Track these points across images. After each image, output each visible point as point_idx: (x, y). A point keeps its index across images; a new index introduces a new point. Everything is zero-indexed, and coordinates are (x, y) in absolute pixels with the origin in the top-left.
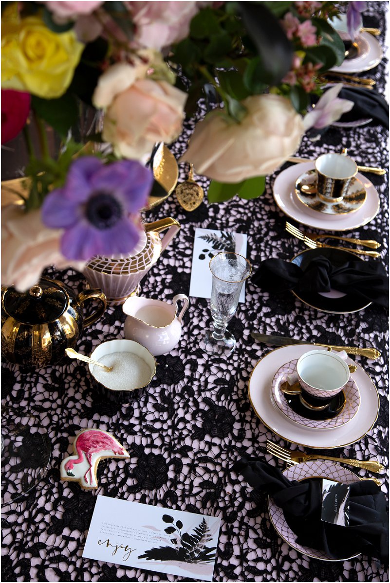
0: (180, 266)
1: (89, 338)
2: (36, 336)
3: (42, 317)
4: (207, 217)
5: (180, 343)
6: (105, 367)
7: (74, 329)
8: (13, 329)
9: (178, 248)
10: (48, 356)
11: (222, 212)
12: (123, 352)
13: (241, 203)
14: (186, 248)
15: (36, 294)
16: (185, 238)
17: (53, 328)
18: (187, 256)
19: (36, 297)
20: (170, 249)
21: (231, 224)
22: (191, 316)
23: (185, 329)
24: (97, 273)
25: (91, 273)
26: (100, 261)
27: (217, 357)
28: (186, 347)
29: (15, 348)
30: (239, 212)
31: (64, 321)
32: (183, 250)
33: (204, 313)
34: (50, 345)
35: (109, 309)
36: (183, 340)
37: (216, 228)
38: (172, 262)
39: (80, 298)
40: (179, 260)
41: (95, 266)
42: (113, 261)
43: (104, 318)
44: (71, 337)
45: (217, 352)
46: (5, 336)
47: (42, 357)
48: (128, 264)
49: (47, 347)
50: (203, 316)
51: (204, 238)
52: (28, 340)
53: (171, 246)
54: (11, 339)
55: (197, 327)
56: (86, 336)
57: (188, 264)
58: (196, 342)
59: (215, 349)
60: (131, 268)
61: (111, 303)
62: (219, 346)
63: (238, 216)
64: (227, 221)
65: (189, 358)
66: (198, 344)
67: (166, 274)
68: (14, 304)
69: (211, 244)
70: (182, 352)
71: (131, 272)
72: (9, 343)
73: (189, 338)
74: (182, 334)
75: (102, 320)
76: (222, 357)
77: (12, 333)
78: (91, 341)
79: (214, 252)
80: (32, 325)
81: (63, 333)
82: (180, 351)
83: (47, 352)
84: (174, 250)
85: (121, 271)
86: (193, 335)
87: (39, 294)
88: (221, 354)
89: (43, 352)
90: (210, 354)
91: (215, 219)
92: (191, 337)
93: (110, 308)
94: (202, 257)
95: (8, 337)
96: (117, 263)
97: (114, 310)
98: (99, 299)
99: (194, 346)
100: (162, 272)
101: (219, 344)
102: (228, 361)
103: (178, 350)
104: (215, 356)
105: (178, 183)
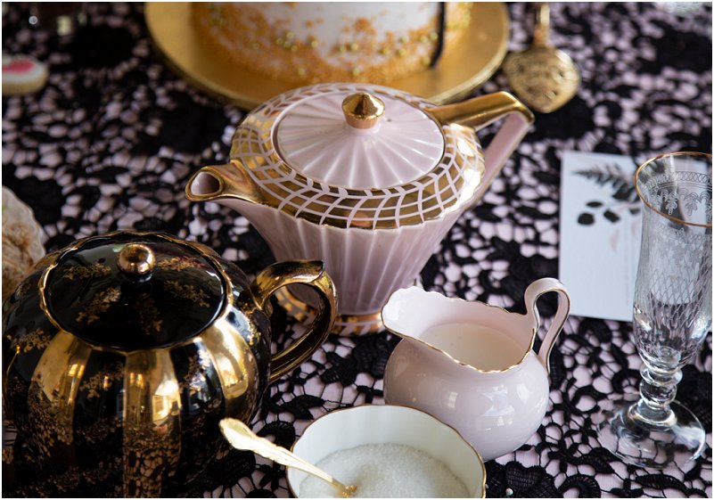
0: (527, 242)
1: (285, 417)
2: (136, 387)
3: (153, 330)
4: (592, 127)
5: (541, 431)
6: (335, 482)
7: (246, 375)
8: (68, 369)
9: (519, 199)
10: (169, 453)
11: (629, 117)
12: (385, 445)
13: (679, 95)
14: (540, 199)
15: (136, 267)
16: (536, 175)
17: (185, 364)
18: (545, 217)
19: (136, 275)
20: (499, 200)
21: (657, 143)
22: (568, 363)
23: (556, 398)
24: (306, 227)
25: (290, 227)
26: (316, 193)
27: (652, 471)
28: (561, 443)
29: (75, 426)
30: (676, 116)
31: (216, 346)
32: (531, 205)
33: (605, 357)
34: (176, 417)
35: (340, 344)
36: (552, 424)
37: (618, 152)
38: (505, 232)
39: (262, 287)
40: (524, 226)
41: (302, 208)
42: (350, 192)
43: (327, 367)
44: (237, 394)
45: (651, 457)
46: (46, 392)
47: (153, 454)
48: (393, 201)
49: (167, 422)
50: (601, 363)
51: (588, 174)
52: (111, 399)
53: (499, 194)
54: (64, 398)
55: (589, 391)
56: (277, 411)
57: (548, 236)
58: (587, 432)
59: (647, 452)
60: (403, 211)
61: (343, 327)
62: (657, 443)
63: (676, 126)
64: (647, 137)
65: (571, 471)
66: (595, 435)
67: (490, 259)
68: (74, 304)
69: (608, 190)
70: (551, 456)
71: (403, 222)
72: (60, 410)
73: (567, 420)
74: (548, 410)
75: (320, 373)
76: (667, 472)
77: (66, 381)
78: (291, 425)
79: (620, 208)
80: (124, 353)
81: (214, 382)
82: (545, 453)
83: (167, 439)
84: (508, 203)
85: (376, 219)
86: (579, 413)
87: (144, 267)
88: (665, 465)
89: (157, 437)
90: (632, 462)
91: (612, 131)
92: (574, 418)
93: (342, 341)
94: (586, 220)
95: (55, 394)
96: (363, 199)
97: (353, 346)
98: (316, 288)
99: (585, 441)
100: (479, 255)
101: (654, 435)
102: (687, 484)
103: (539, 449)
104: (647, 469)
105: (509, 53)
